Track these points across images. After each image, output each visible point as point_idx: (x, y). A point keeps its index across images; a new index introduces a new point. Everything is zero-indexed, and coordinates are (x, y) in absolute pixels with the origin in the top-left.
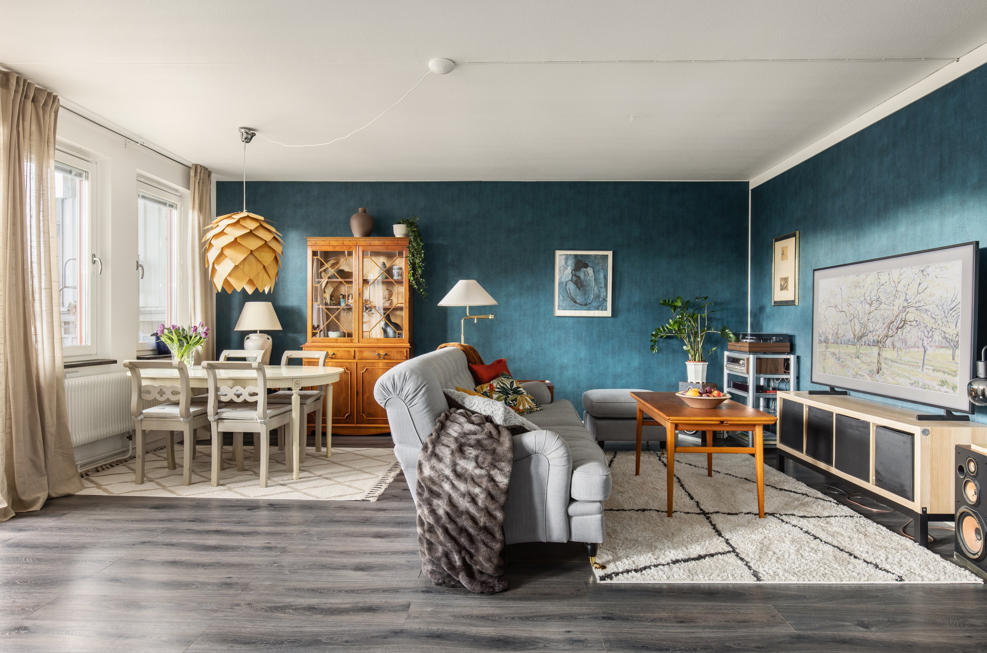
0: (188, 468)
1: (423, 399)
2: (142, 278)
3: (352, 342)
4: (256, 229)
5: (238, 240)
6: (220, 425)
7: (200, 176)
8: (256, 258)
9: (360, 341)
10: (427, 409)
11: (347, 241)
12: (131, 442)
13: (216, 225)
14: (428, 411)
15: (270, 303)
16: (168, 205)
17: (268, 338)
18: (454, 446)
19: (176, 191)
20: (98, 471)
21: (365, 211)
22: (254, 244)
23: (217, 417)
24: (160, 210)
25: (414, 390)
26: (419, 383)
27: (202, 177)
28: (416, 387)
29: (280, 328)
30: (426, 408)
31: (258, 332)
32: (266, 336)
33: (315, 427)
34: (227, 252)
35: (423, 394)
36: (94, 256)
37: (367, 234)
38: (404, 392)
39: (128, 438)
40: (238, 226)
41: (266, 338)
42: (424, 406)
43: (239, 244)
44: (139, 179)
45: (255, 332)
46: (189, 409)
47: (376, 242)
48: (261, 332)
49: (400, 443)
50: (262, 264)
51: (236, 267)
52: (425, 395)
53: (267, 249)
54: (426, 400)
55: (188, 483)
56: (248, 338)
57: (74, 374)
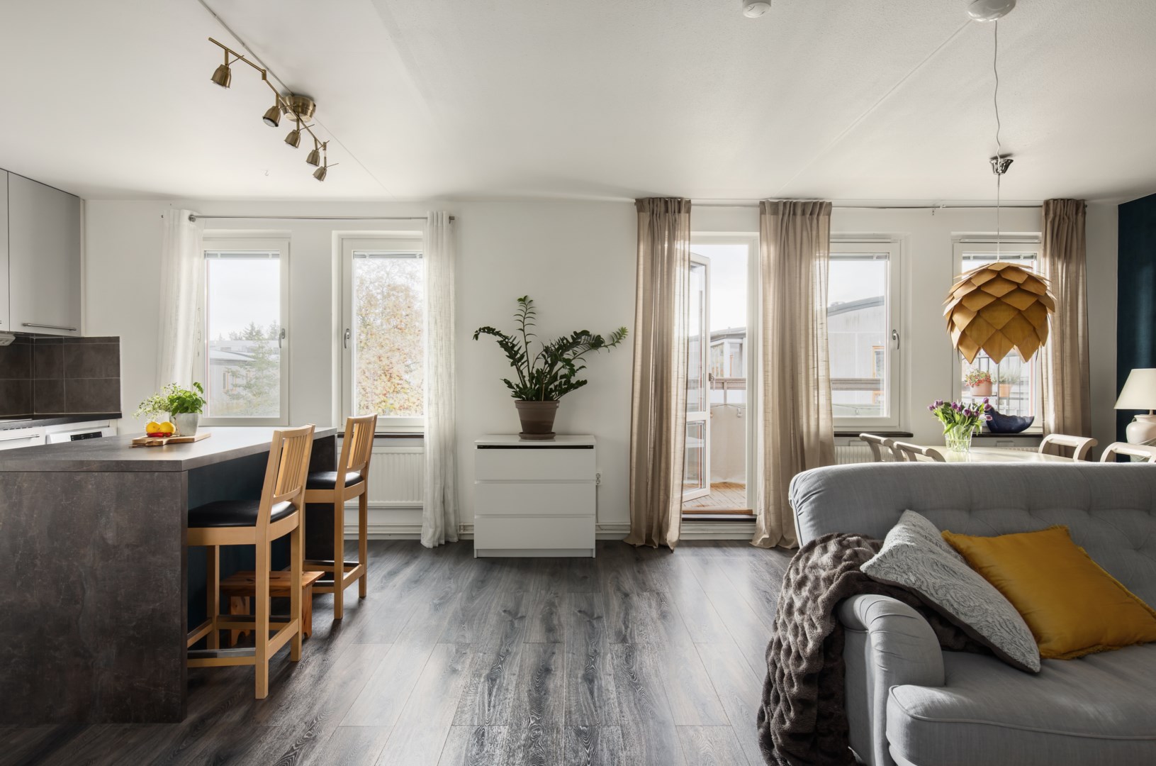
1: (810, 508)
5: (963, 302)
10: (812, 523)
14: (813, 526)
25: (802, 494)
26: (812, 488)
28: (806, 492)
30: (811, 520)
35: (811, 503)
36: (894, 331)
42: (809, 518)
43: (964, 306)
45: (1147, 412)
51: (963, 334)
52: (813, 505)
53: (1001, 305)
54: (813, 511)
56: (1136, 420)
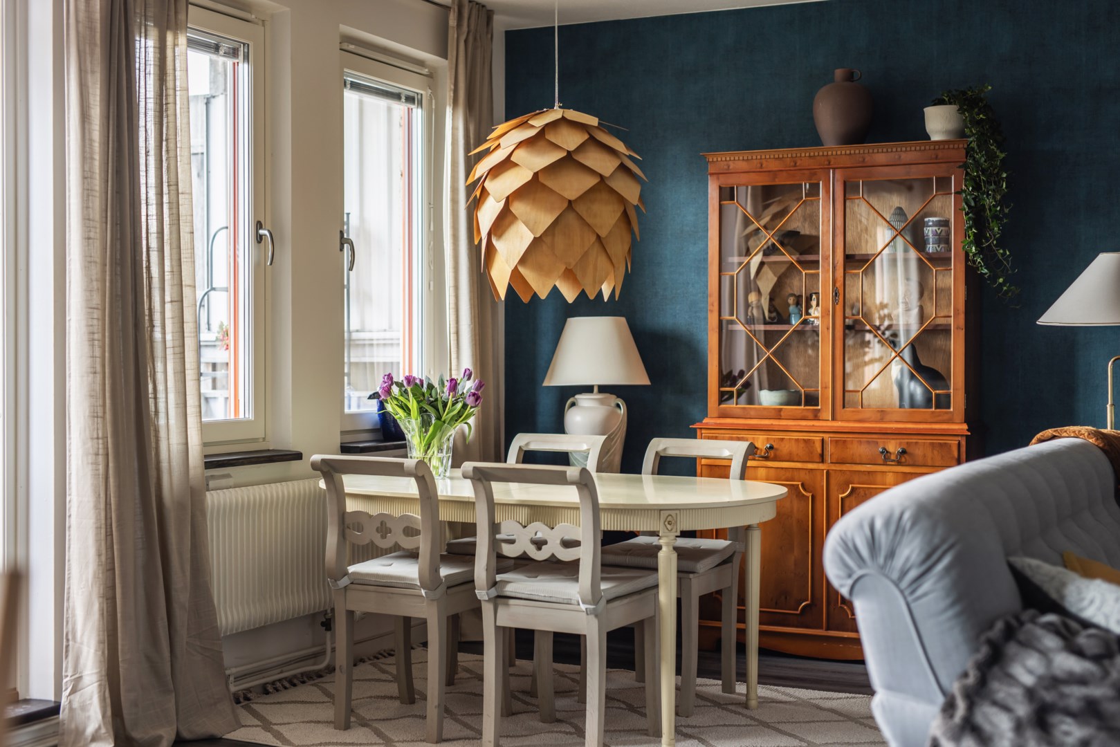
0: (436, 703)
2: (351, 269)
3: (816, 418)
4: (581, 148)
5: (541, 179)
6: (501, 610)
7: (469, 26)
8: (580, 218)
9: (838, 416)
10: (957, 608)
11: (804, 155)
12: (328, 634)
13: (496, 143)
14: (958, 615)
15: (623, 320)
16: (403, 100)
17: (618, 406)
18: (1023, 710)
19: (421, 63)
20: (267, 693)
21: (850, 77)
22: (574, 186)
23: (493, 592)
24: (389, 109)
25: (922, 556)
26: (936, 541)
27: (472, 27)
28: (928, 550)
29: (644, 380)
30: (953, 604)
31: (596, 389)
32: (613, 399)
33: (720, 629)
34: (518, 208)
35: (948, 569)
36: (259, 225)
37: (857, 135)
38: (899, 562)
39: (323, 624)
40: (542, 143)
41: (613, 404)
42: (948, 601)
43: (544, 186)
44: (345, 46)
45: (588, 389)
46: (437, 571)
47: (881, 155)
48: (603, 389)
49: (889, 687)
50: (594, 232)
51: (536, 242)
53: (605, 196)
55: (435, 737)
56: (573, 404)
57: (224, 482)
